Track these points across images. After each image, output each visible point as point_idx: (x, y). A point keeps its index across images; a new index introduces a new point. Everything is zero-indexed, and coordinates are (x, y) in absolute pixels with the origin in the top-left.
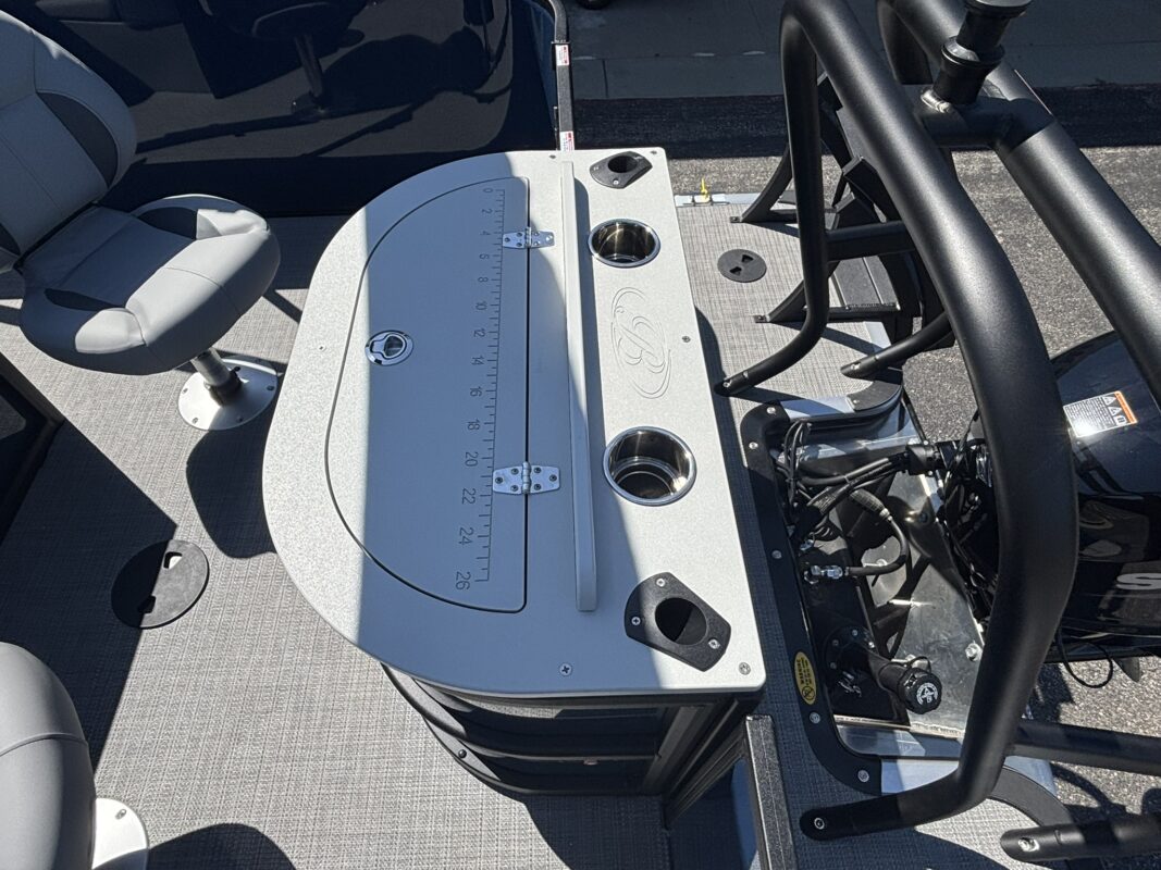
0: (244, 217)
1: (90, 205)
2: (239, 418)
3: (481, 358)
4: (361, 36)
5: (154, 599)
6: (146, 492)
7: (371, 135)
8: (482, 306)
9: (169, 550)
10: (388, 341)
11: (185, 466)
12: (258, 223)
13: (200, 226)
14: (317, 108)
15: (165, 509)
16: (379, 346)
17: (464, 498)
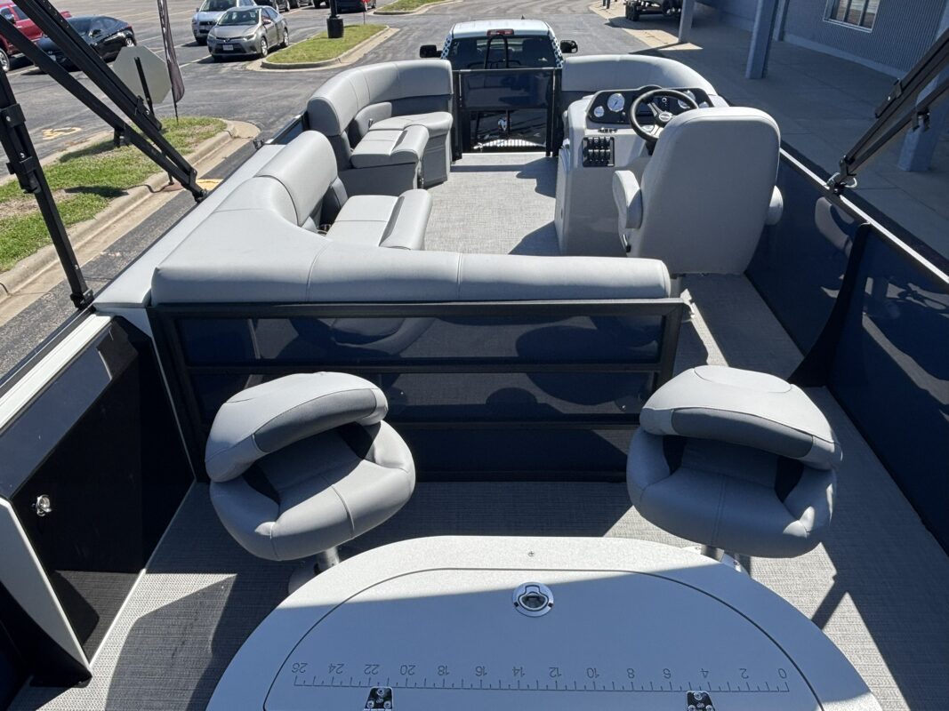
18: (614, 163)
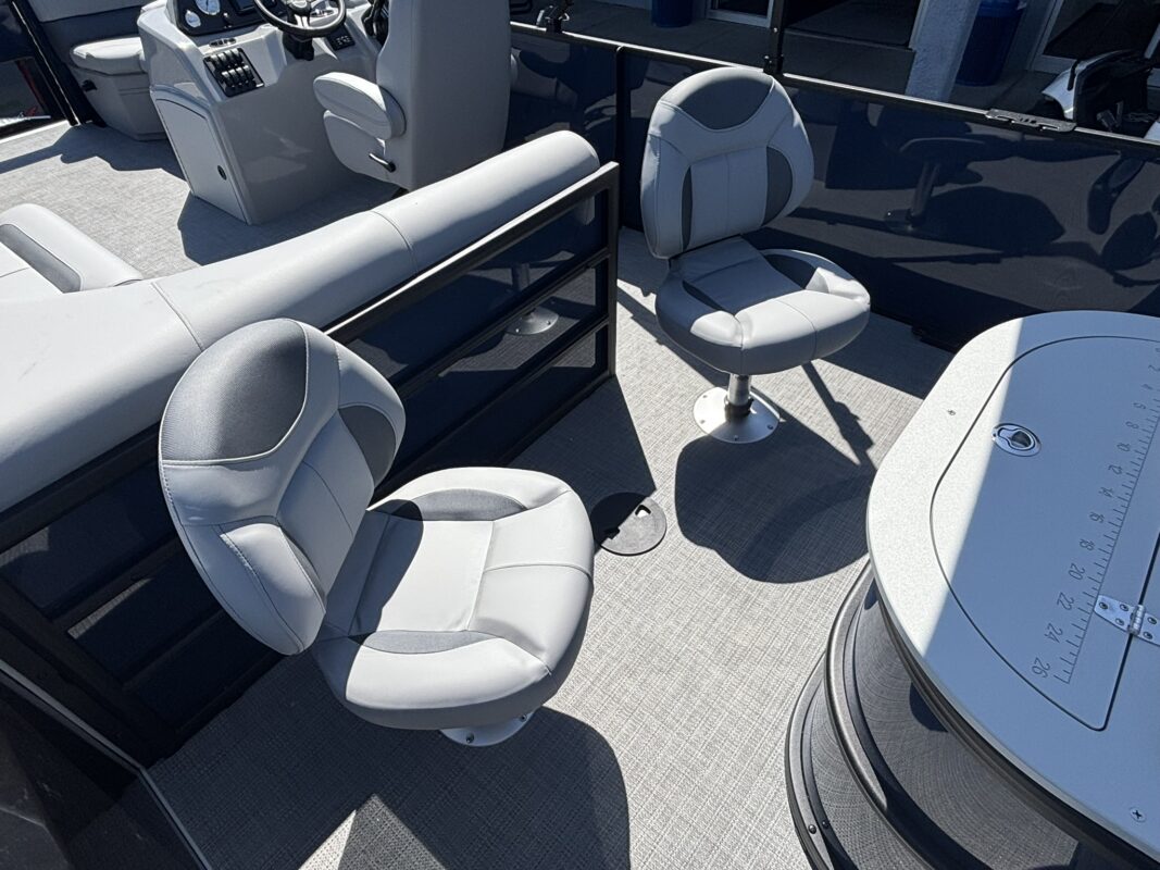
0: (855, 286)
1: (739, 235)
2: (736, 436)
3: (1110, 491)
4: (979, 178)
5: (618, 531)
6: (645, 454)
7: (947, 263)
8: (1125, 447)
9: (643, 503)
10: (1017, 435)
11: (680, 450)
12: (863, 295)
13: (814, 279)
14: (908, 224)
15: (654, 474)
16: (1007, 433)
17: (1059, 601)
18: (262, 82)
